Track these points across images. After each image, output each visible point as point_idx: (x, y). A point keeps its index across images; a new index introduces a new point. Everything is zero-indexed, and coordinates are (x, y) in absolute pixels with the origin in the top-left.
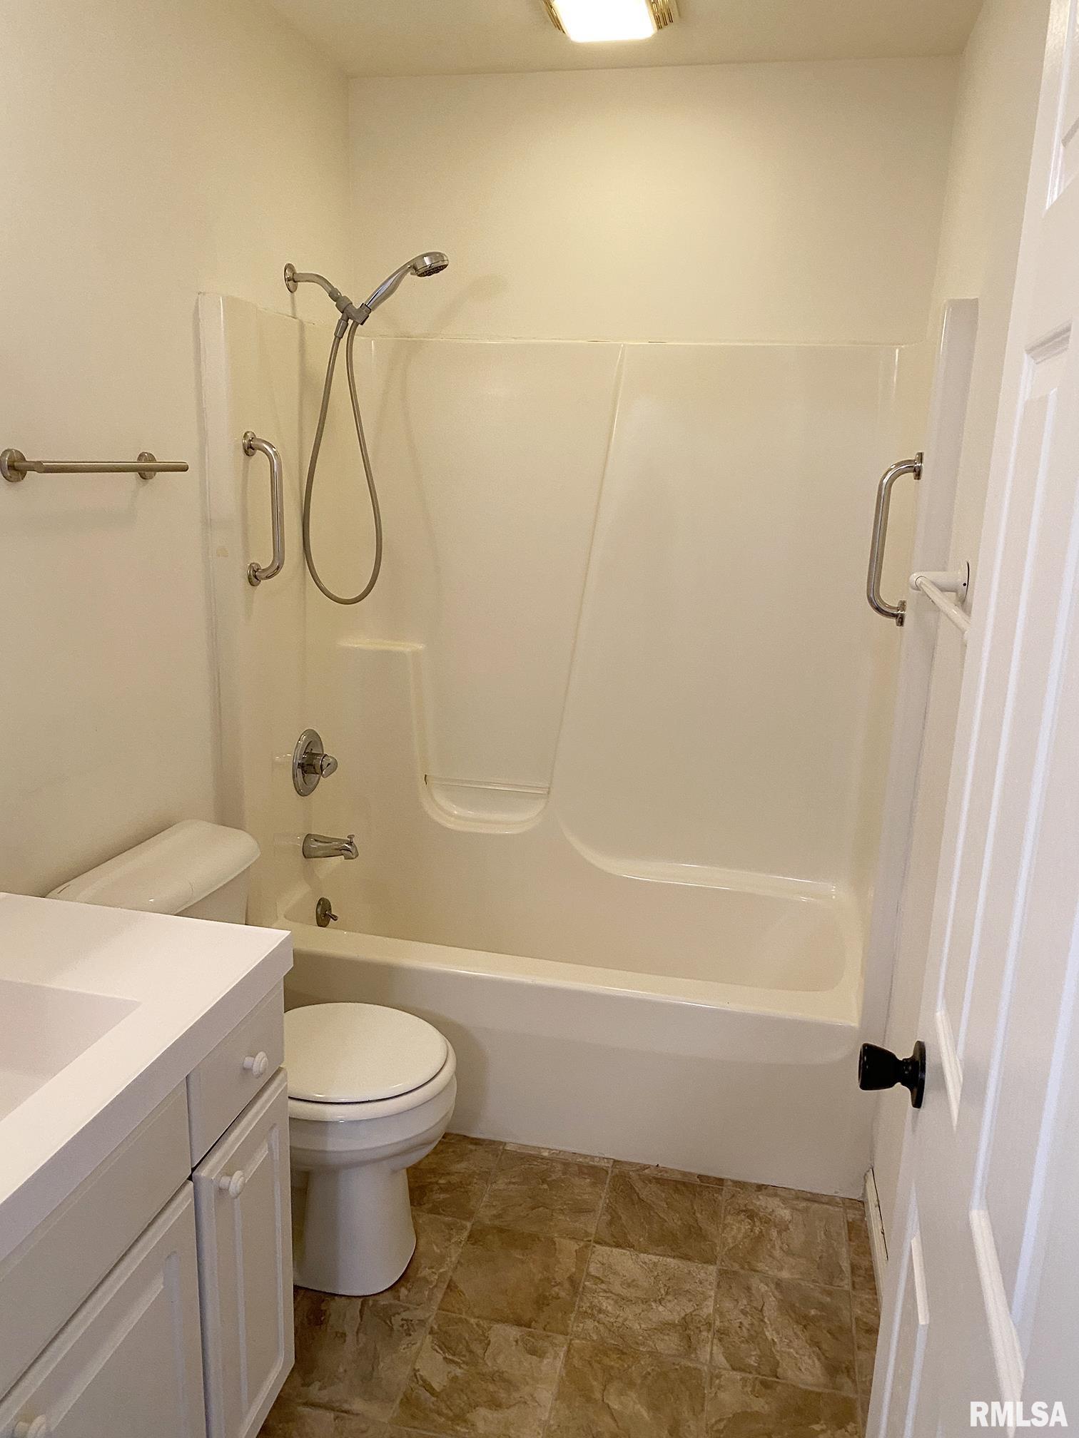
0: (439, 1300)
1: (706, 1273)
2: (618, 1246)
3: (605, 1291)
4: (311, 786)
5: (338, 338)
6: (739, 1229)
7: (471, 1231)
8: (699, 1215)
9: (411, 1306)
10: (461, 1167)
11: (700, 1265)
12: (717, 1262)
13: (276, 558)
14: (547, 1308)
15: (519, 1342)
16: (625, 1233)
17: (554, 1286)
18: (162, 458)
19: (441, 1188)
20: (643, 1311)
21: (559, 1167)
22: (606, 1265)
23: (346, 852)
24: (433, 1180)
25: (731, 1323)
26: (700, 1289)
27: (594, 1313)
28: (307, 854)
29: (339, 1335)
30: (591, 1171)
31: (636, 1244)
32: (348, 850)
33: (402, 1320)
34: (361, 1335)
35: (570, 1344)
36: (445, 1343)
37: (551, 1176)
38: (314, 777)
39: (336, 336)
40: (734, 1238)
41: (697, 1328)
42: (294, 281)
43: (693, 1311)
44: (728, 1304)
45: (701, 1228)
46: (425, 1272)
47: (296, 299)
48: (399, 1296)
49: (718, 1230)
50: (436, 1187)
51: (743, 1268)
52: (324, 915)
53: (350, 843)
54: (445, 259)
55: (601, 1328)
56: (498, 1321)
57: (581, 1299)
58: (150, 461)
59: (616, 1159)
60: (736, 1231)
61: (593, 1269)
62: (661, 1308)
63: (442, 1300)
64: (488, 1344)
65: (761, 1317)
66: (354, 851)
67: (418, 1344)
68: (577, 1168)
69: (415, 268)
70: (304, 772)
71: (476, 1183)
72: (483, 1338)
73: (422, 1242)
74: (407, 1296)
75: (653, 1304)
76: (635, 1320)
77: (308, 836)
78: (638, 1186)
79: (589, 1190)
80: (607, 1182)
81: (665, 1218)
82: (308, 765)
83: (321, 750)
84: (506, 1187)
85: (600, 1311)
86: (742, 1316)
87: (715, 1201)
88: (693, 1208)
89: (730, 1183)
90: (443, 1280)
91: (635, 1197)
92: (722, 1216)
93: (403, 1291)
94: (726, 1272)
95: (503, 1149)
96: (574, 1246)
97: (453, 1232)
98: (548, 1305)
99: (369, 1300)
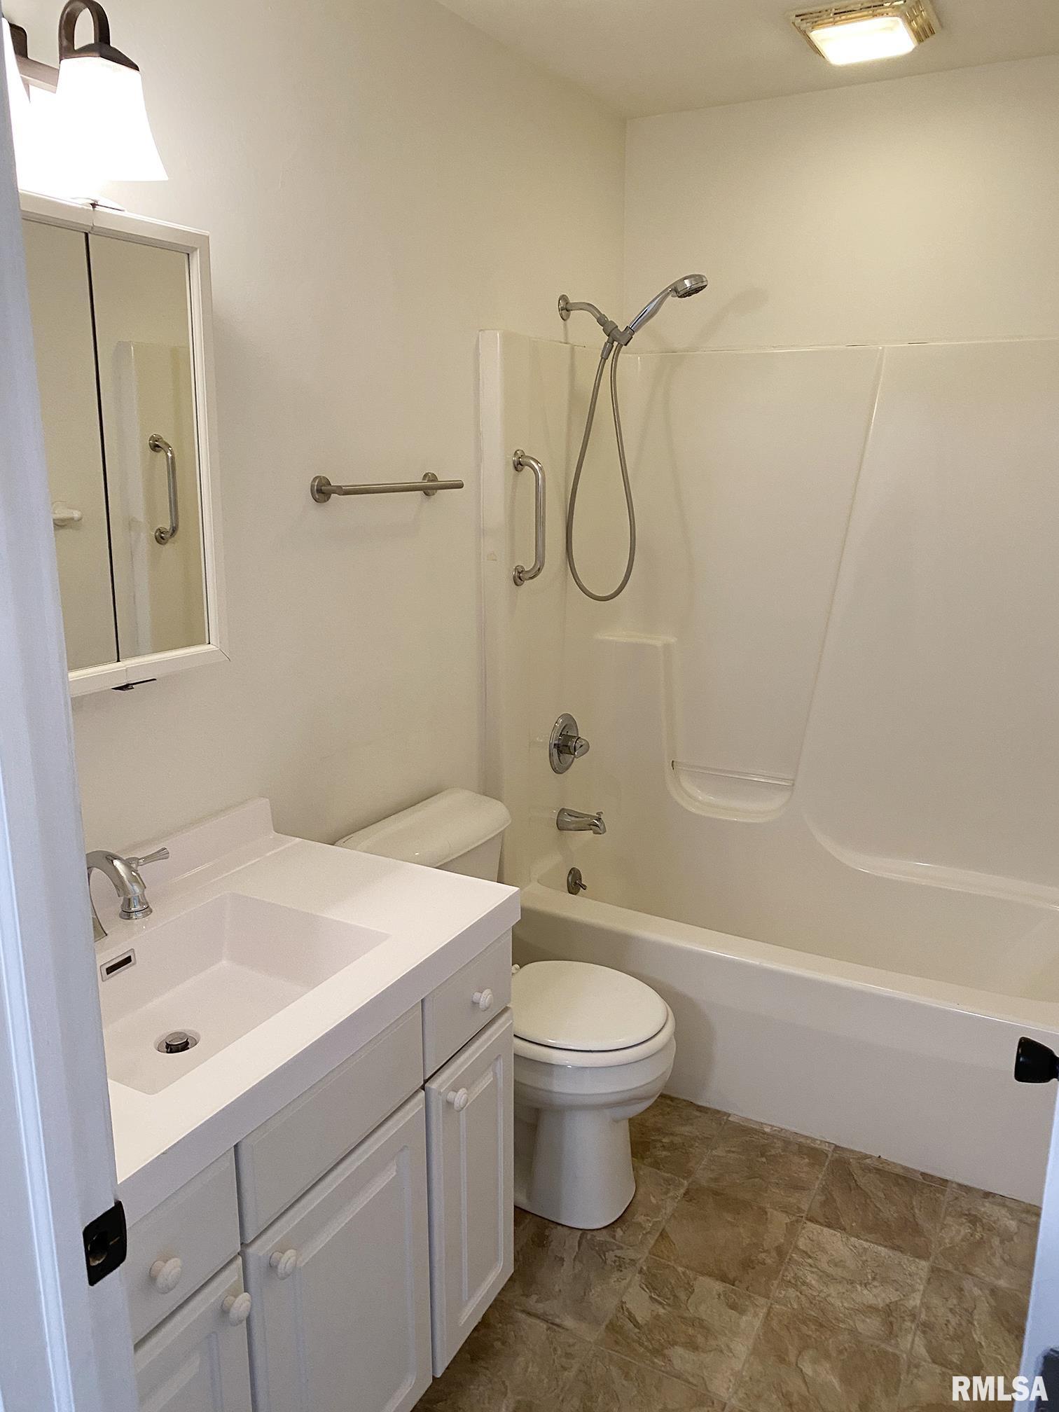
0: (650, 1246)
1: (917, 1268)
2: (829, 1226)
3: (811, 1266)
4: (566, 766)
5: (604, 359)
6: (958, 1232)
7: (687, 1189)
8: (917, 1211)
9: (625, 1247)
10: (686, 1130)
11: (911, 1259)
12: (931, 1258)
13: (538, 562)
14: (753, 1271)
15: (722, 1297)
16: (838, 1216)
17: (762, 1252)
18: (443, 478)
19: (663, 1146)
20: (847, 1291)
21: (779, 1144)
22: (816, 1242)
23: (594, 827)
24: (656, 1138)
25: (937, 1319)
26: (909, 1281)
27: (798, 1283)
28: (561, 827)
29: (558, 1259)
30: (812, 1152)
31: (848, 1228)
32: (597, 826)
33: (616, 1256)
34: (577, 1262)
35: (770, 1307)
36: (652, 1283)
37: (770, 1151)
38: (569, 757)
39: (602, 358)
40: (952, 1239)
41: (901, 1317)
42: (567, 311)
43: (900, 1300)
44: (935, 1301)
45: (917, 1225)
46: (640, 1218)
47: (568, 326)
48: (615, 1235)
49: (936, 1229)
50: (659, 1145)
51: (957, 1269)
52: (575, 884)
53: (599, 820)
54: (704, 280)
55: (803, 1298)
56: (703, 1274)
57: (786, 1270)
58: (432, 481)
59: (838, 1145)
60: (955, 1232)
61: (802, 1243)
62: (865, 1292)
63: (653, 1246)
64: (692, 1293)
65: (970, 1319)
66: (602, 827)
67: (628, 1279)
68: (797, 1146)
69: (676, 290)
70: (560, 752)
71: (697, 1147)
72: (687, 1286)
73: (641, 1190)
74: (622, 1237)
75: (858, 1286)
76: (836, 1297)
77: (563, 810)
78: (857, 1173)
79: (806, 1169)
80: (827, 1164)
81: (881, 1208)
82: (563, 746)
83: (576, 732)
84: (724, 1154)
85: (804, 1283)
86: (950, 1315)
87: (937, 1201)
88: (912, 1203)
89: (954, 1185)
90: (656, 1228)
91: (853, 1185)
92: (942, 1216)
93: (619, 1232)
94: (939, 1270)
95: (727, 1119)
96: (786, 1220)
97: (671, 1187)
98: (753, 1268)
99: (587, 1234)
